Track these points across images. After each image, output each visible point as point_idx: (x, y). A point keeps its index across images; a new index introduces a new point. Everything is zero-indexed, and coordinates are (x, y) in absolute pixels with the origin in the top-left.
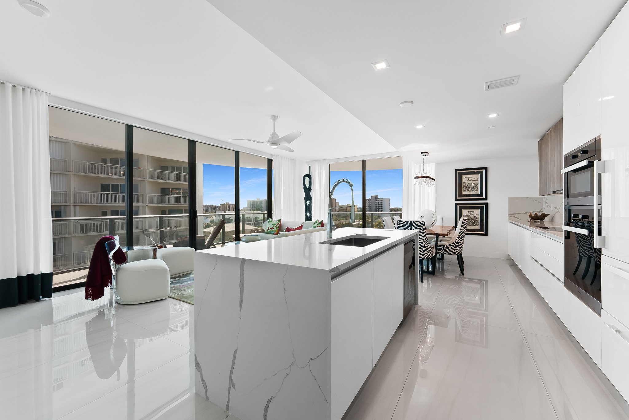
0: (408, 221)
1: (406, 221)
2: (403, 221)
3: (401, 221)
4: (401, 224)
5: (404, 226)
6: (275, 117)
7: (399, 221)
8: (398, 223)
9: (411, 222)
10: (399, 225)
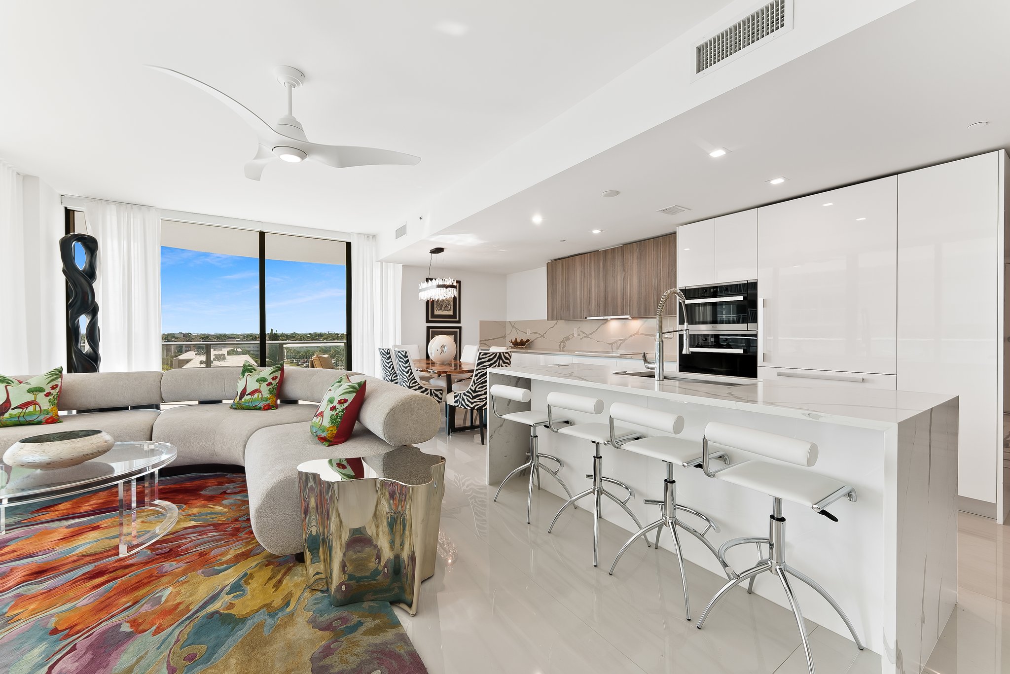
0: (497, 353)
1: (493, 353)
2: (490, 353)
3: (486, 354)
4: (486, 358)
5: (489, 360)
6: (298, 76)
7: (482, 354)
8: (481, 357)
9: (500, 353)
10: (483, 360)
